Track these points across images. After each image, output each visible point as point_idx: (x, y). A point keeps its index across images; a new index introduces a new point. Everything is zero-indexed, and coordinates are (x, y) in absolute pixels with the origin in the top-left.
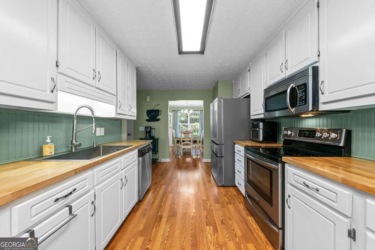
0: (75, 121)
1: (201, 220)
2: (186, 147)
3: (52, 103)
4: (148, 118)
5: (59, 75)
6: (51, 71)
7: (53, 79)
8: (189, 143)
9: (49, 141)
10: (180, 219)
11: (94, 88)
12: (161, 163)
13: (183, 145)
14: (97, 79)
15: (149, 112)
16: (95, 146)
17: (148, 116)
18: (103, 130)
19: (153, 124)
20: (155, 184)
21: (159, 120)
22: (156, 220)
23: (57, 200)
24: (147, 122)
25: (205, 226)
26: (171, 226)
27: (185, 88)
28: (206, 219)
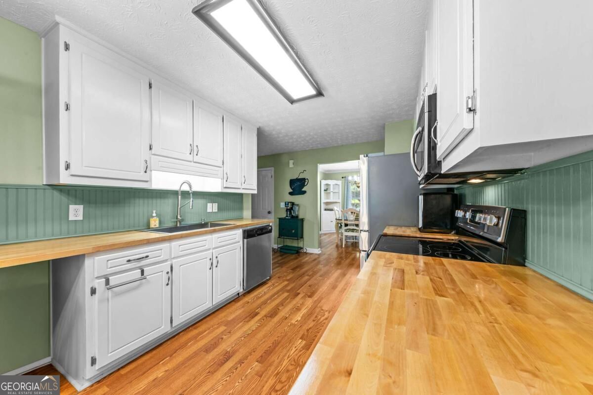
0: (180, 197)
1: (298, 331)
2: (350, 234)
3: (147, 181)
4: (292, 191)
5: (153, 156)
6: (145, 154)
7: (146, 161)
8: (355, 227)
9: (154, 215)
10: (275, 322)
11: (192, 163)
12: (306, 253)
13: (346, 231)
14: (195, 153)
15: (292, 182)
16: (203, 223)
17: (291, 188)
18: (216, 206)
19: (296, 199)
20: (279, 277)
21: (304, 192)
22: (250, 315)
23: (129, 261)
24: (289, 195)
25: (298, 338)
26: (260, 326)
27: (340, 143)
28: (306, 331)
